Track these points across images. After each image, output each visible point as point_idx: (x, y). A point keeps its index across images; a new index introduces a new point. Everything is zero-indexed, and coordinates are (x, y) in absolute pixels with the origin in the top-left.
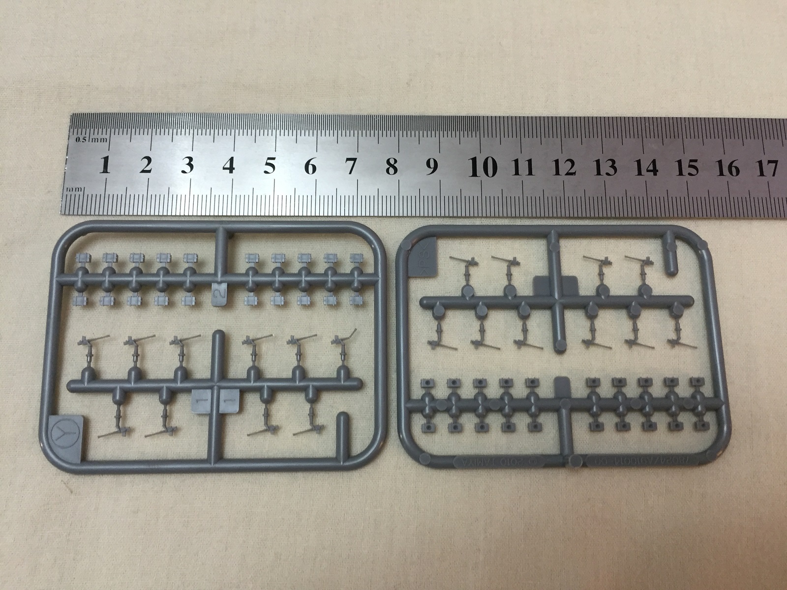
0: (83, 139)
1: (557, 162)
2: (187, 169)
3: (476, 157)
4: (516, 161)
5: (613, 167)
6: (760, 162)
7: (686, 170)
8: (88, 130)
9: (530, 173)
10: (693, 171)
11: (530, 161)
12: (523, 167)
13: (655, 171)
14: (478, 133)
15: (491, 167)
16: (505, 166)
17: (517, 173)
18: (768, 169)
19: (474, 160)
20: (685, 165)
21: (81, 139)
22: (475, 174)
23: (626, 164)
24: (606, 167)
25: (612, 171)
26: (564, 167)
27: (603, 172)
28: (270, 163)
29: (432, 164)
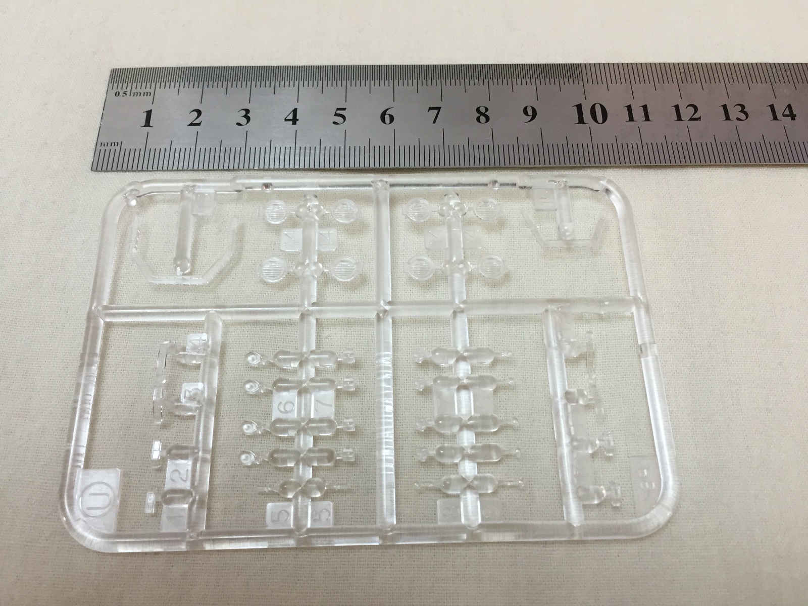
0: (124, 93)
1: (677, 107)
2: (244, 121)
3: (581, 104)
4: (629, 108)
5: (743, 111)
8: (130, 85)
9: (647, 119)
11: (645, 107)
12: (638, 113)
13: (793, 117)
14: (580, 80)
15: (601, 114)
16: (617, 112)
17: (631, 119)
19: (579, 107)
21: (121, 94)
22: (581, 121)
23: (758, 109)
24: (734, 112)
25: (743, 116)
26: (686, 113)
27: (732, 117)
28: (340, 113)
29: (530, 112)
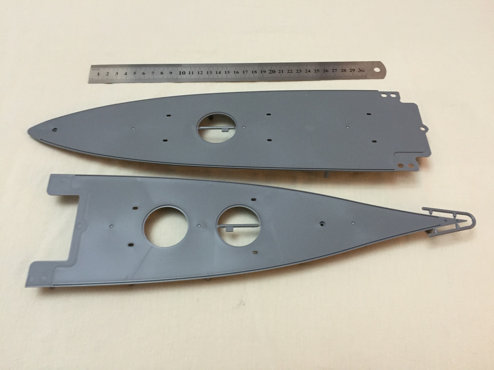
1: (199, 72)
2: (116, 74)
4: (190, 72)
6: (244, 71)
8: (95, 68)
9: (193, 74)
10: (228, 73)
11: (193, 72)
12: (191, 73)
13: (220, 73)
14: (181, 67)
15: (184, 73)
16: (187, 73)
17: (190, 74)
19: (180, 72)
21: (93, 70)
23: (214, 72)
25: (210, 73)
26: (200, 73)
28: (135, 73)
29: (171, 73)
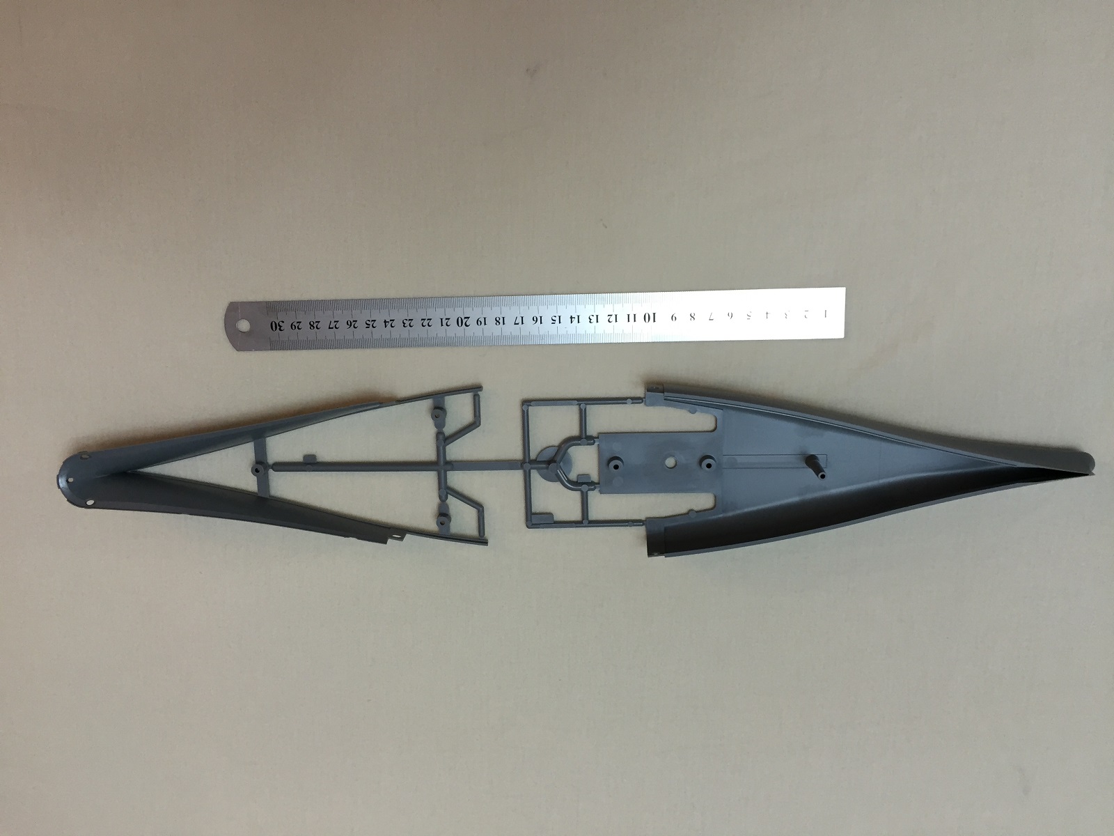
1: (616, 321)
3: (654, 322)
4: (635, 320)
5: (590, 319)
6: (522, 323)
7: (557, 319)
9: (629, 315)
10: (554, 318)
11: (629, 321)
12: (632, 318)
13: (571, 318)
15: (646, 318)
17: (635, 315)
18: (519, 320)
20: (557, 321)
22: (654, 314)
23: (584, 320)
24: (594, 319)
25: (591, 317)
26: (613, 318)
27: (595, 317)
29: (674, 318)
